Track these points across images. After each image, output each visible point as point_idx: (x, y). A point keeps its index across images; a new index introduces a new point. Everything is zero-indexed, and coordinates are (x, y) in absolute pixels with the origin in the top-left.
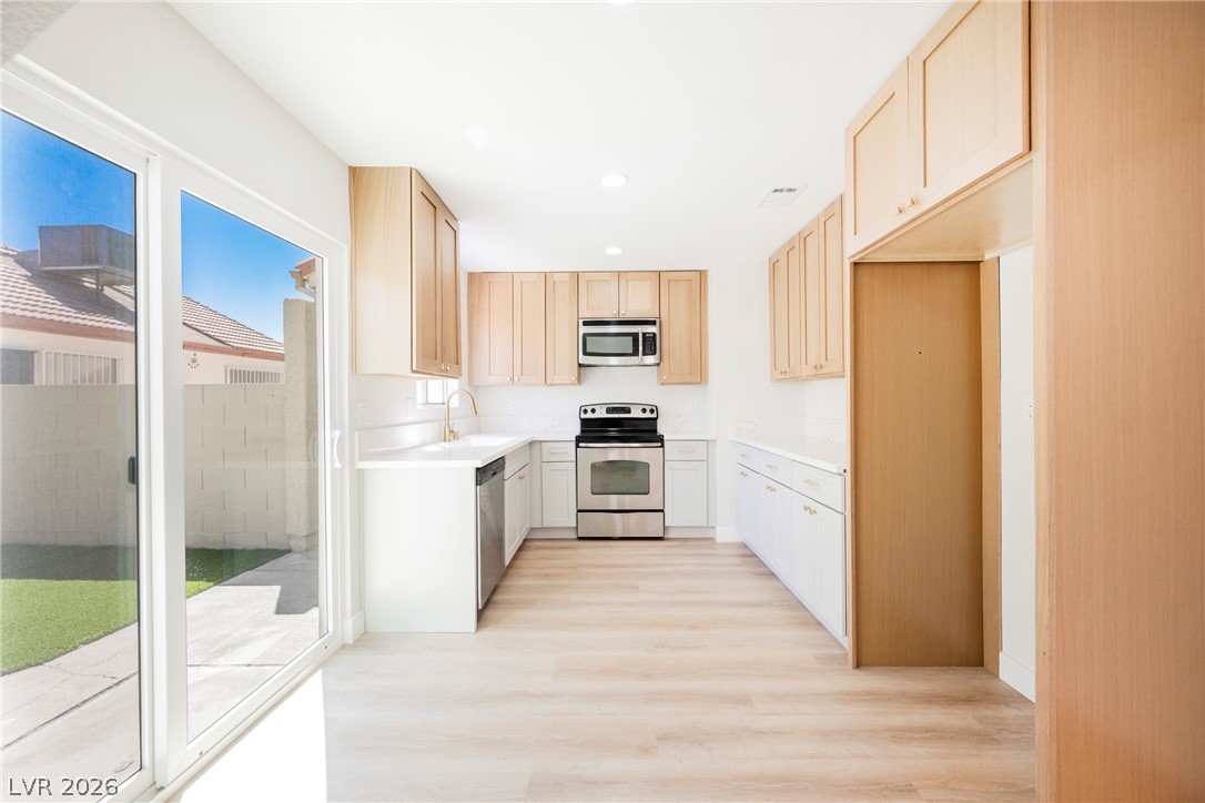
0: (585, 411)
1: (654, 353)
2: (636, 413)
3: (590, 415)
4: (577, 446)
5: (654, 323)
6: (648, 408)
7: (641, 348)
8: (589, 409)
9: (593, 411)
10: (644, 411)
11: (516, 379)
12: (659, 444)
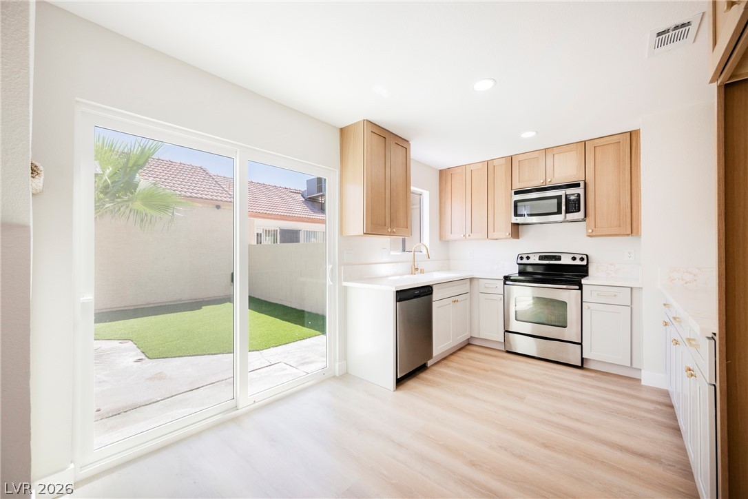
0: (522, 258)
1: (579, 210)
2: (567, 260)
3: (525, 261)
4: (505, 284)
5: (577, 185)
6: (578, 257)
7: (564, 208)
8: (525, 256)
9: (528, 258)
10: (574, 259)
11: (467, 235)
12: (578, 287)
